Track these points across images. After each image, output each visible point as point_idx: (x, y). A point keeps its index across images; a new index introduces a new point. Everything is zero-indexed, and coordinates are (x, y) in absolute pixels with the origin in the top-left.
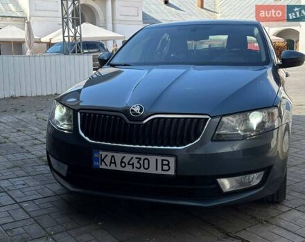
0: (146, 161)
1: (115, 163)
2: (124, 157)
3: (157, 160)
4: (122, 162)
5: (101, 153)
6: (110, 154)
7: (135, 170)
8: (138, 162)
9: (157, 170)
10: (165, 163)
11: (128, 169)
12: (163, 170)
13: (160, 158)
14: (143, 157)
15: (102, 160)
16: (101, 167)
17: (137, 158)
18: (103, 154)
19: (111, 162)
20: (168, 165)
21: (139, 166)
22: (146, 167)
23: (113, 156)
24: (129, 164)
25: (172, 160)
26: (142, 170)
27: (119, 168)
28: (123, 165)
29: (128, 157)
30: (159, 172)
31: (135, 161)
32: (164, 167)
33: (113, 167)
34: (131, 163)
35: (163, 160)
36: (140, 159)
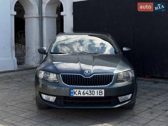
0: (93, 92)
1: (80, 93)
2: (84, 91)
3: (97, 91)
4: (83, 93)
5: (74, 90)
6: (78, 90)
7: (89, 96)
8: (90, 92)
9: (97, 95)
10: (101, 92)
11: (86, 95)
12: (100, 95)
13: (99, 90)
14: (92, 90)
15: (75, 93)
16: (74, 96)
17: (89, 91)
18: (75, 90)
19: (79, 93)
20: (102, 93)
21: (90, 94)
22: (93, 94)
23: (79, 91)
24: (86, 93)
25: (103, 91)
26: (92, 95)
27: (82, 95)
28: (84, 94)
29: (86, 91)
30: (99, 95)
31: (89, 92)
32: (100, 93)
33: (79, 95)
34: (87, 93)
35: (100, 91)
36: (91, 91)
